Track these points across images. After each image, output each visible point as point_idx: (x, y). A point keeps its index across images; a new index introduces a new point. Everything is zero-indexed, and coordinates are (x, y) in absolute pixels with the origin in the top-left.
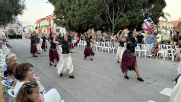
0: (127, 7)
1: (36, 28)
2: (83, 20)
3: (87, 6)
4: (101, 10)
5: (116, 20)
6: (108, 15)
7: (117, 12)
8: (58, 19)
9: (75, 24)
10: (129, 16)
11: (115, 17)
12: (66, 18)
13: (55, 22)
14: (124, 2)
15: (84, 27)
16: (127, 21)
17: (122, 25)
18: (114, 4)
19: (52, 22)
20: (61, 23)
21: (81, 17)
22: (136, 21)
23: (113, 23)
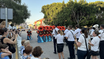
0: (86, 13)
1: (34, 26)
2: (60, 21)
3: (63, 13)
4: (71, 15)
5: (80, 21)
6: (75, 18)
7: (80, 16)
8: (46, 21)
10: (87, 19)
11: (79, 19)
12: (50, 20)
13: (45, 22)
14: (84, 10)
16: (87, 21)
17: (84, 24)
18: (78, 12)
19: (43, 22)
20: (47, 23)
21: (59, 19)
22: (92, 21)
23: (78, 23)
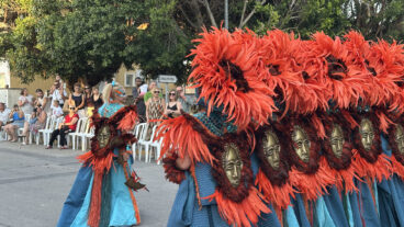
2: (96, 27)
6: (203, 10)
9: (59, 44)
10: (289, 18)
11: (235, 20)
15: (98, 59)
21: (87, 15)
